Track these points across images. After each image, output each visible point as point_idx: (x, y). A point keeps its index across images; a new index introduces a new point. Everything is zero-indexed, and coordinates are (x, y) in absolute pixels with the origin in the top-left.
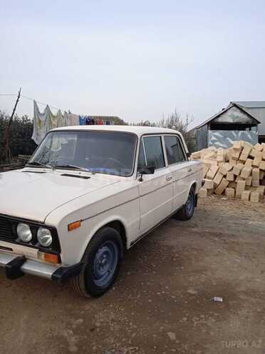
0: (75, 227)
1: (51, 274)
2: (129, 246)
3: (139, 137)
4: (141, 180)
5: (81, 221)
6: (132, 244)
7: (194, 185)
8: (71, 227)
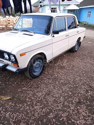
0: (23, 55)
1: (15, 71)
2: (48, 62)
3: (54, 18)
4: (53, 37)
5: (26, 53)
6: (49, 61)
7: (80, 38)
8: (21, 55)
